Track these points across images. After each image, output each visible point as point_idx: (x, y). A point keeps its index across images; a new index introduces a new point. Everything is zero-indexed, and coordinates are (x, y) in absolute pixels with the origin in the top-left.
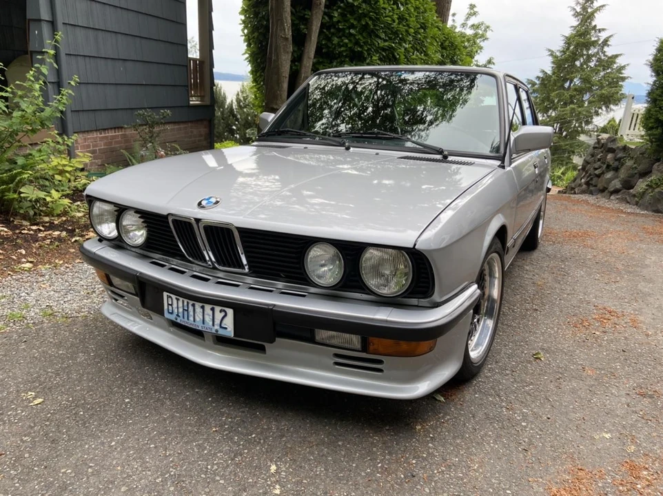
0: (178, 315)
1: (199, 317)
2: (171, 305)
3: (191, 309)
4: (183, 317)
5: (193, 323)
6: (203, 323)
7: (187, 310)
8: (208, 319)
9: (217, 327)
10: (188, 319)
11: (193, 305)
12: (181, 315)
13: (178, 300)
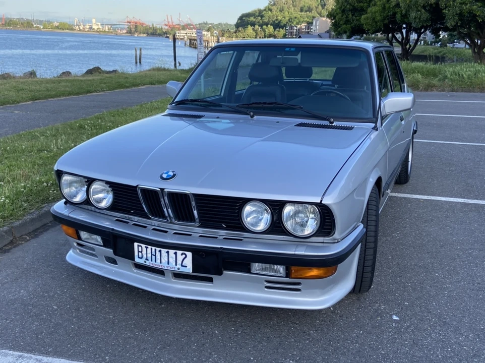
0: (147, 259)
1: (165, 259)
2: (141, 252)
3: (158, 254)
4: (152, 261)
5: (160, 264)
6: (168, 264)
7: (155, 255)
8: (172, 260)
9: (179, 266)
10: (156, 262)
11: (160, 251)
12: (149, 258)
13: (147, 248)
